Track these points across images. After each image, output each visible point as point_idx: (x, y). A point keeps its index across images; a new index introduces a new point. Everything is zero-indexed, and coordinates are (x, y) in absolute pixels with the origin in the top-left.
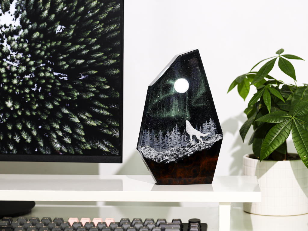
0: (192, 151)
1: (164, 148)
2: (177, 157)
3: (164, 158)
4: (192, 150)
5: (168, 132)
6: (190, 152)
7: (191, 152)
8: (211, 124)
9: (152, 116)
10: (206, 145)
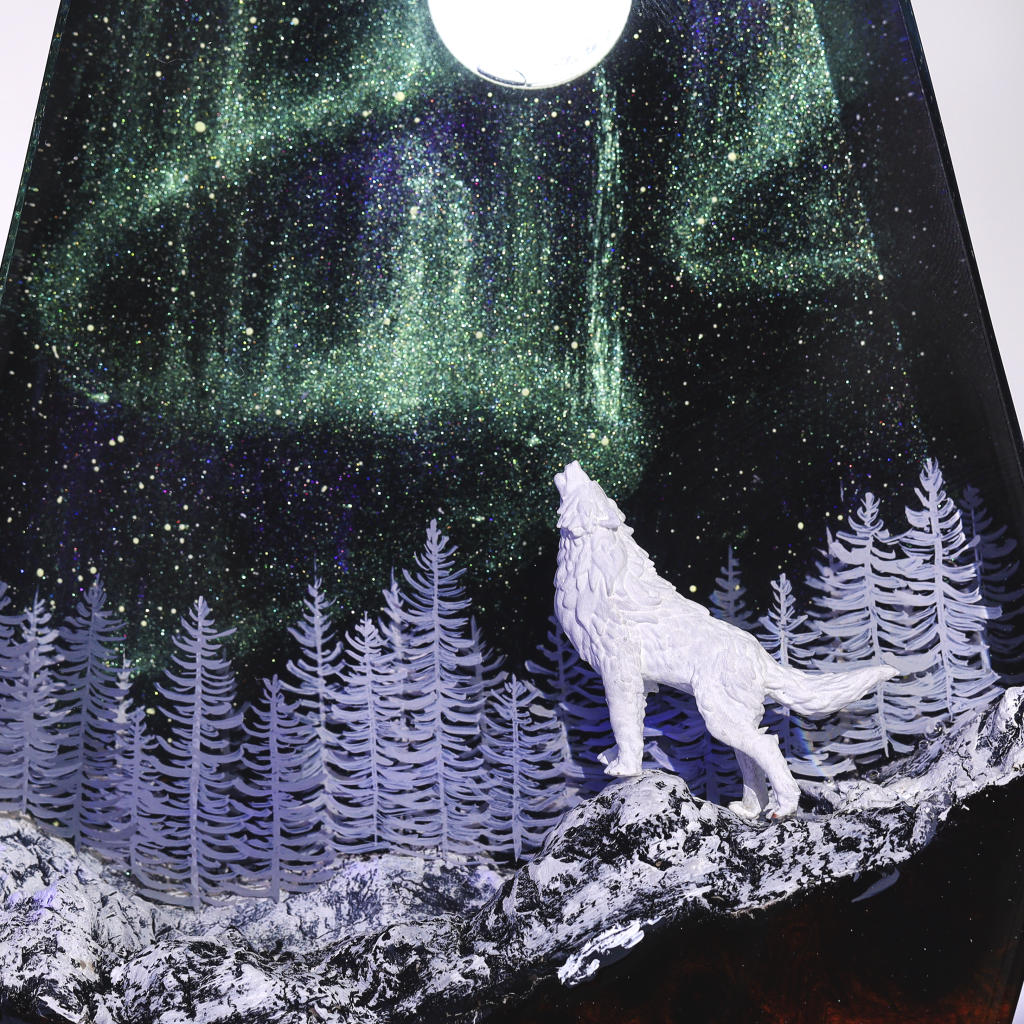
0: (626, 917)
1: (245, 851)
2: (411, 980)
3: (216, 994)
4: (624, 899)
5: (314, 633)
6: (598, 928)
7: (612, 920)
8: (936, 540)
9: (103, 398)
10: (830, 835)
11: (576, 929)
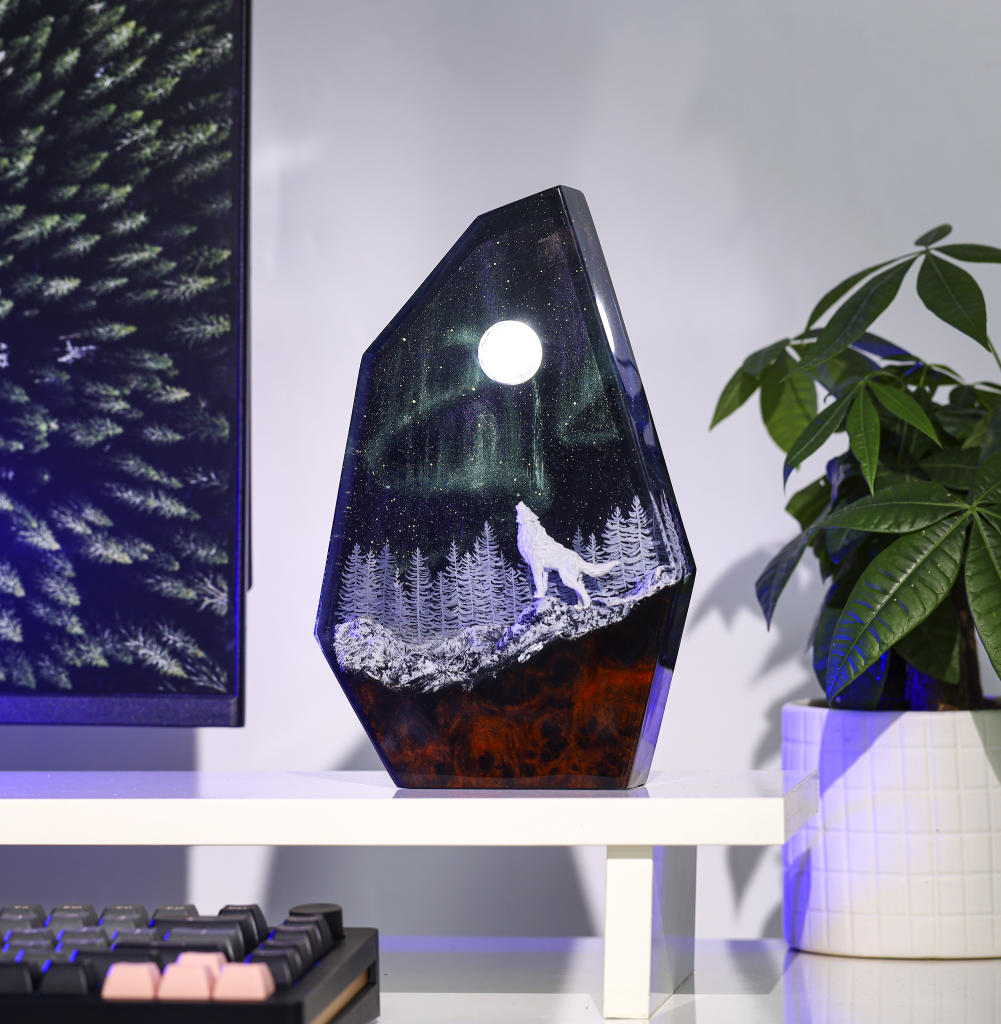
1: (434, 626)
3: (418, 669)
4: (538, 635)
5: (453, 558)
7: (534, 642)
8: (638, 521)
9: (388, 487)
10: (599, 614)
11: (523, 646)
